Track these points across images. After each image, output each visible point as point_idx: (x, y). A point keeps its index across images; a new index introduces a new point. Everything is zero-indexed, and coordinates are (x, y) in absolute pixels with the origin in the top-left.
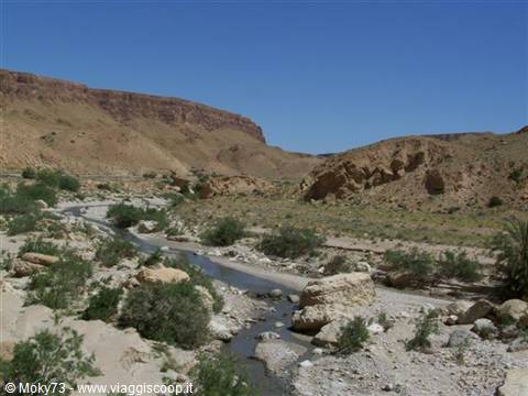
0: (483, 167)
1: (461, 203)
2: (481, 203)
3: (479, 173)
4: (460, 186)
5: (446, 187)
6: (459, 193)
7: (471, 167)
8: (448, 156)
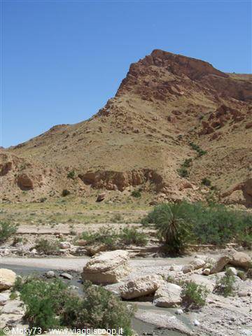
0: (51, 171)
1: (45, 195)
2: (57, 194)
3: (50, 175)
4: (42, 184)
5: (34, 185)
6: (42, 188)
7: (45, 171)
8: (29, 165)
